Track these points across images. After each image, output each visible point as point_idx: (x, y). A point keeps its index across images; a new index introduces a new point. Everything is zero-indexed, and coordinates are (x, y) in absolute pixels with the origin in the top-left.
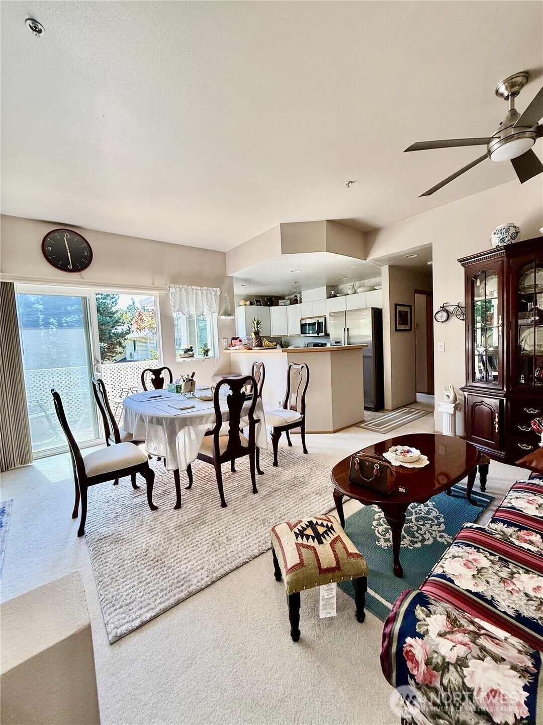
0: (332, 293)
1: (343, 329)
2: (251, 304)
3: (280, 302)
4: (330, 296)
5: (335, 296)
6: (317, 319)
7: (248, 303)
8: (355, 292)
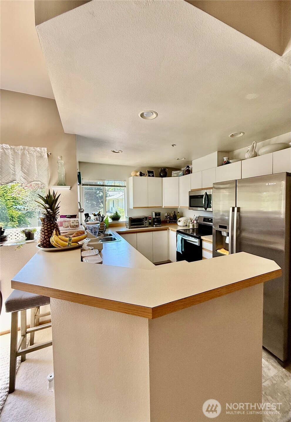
0: (225, 160)
1: (231, 209)
2: (141, 175)
3: (174, 173)
4: (222, 163)
5: (228, 163)
6: (205, 191)
7: (138, 174)
8: (256, 155)
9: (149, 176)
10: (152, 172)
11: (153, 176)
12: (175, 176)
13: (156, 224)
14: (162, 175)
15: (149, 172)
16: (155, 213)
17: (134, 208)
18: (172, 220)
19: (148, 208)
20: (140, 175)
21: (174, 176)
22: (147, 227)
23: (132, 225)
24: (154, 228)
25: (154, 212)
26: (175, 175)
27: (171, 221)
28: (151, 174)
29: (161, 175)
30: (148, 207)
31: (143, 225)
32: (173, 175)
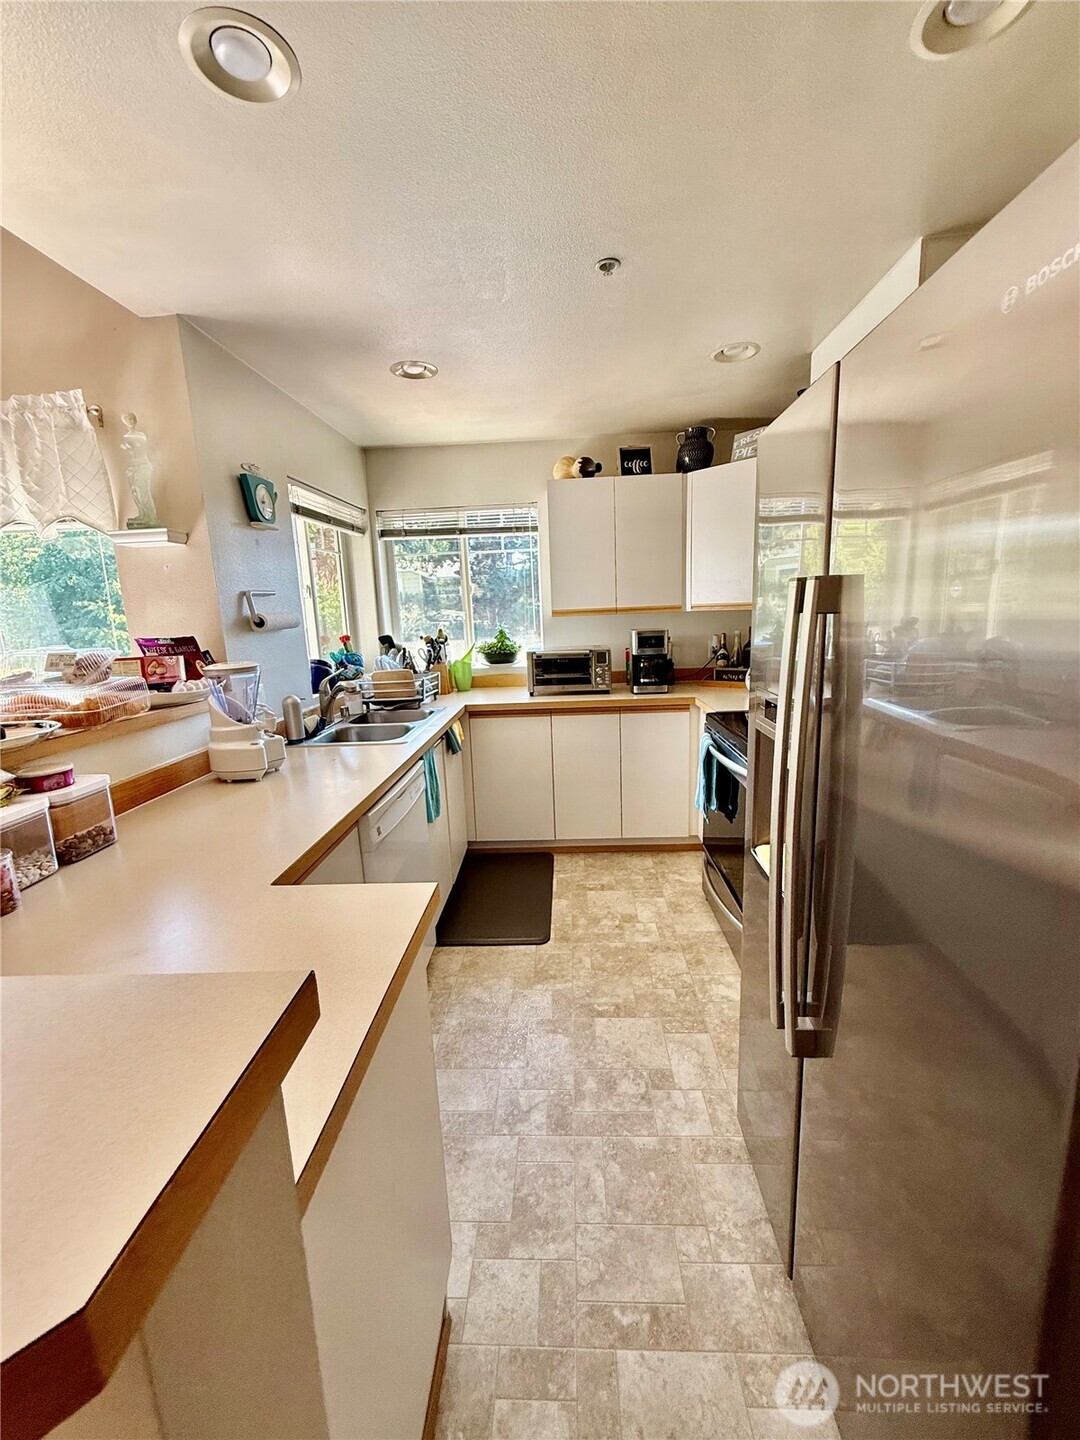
3: (742, 442)
9: (627, 472)
10: (644, 454)
11: (646, 471)
12: (747, 458)
13: (645, 684)
14: (687, 459)
15: (627, 455)
16: (639, 633)
17: (555, 613)
18: (733, 665)
19: (613, 616)
20: (581, 471)
21: (740, 459)
22: (606, 692)
23: (539, 683)
24: (635, 697)
25: (634, 632)
26: (744, 451)
27: (727, 673)
28: (636, 465)
29: (684, 461)
30: (616, 610)
31: (588, 681)
32: (736, 453)
